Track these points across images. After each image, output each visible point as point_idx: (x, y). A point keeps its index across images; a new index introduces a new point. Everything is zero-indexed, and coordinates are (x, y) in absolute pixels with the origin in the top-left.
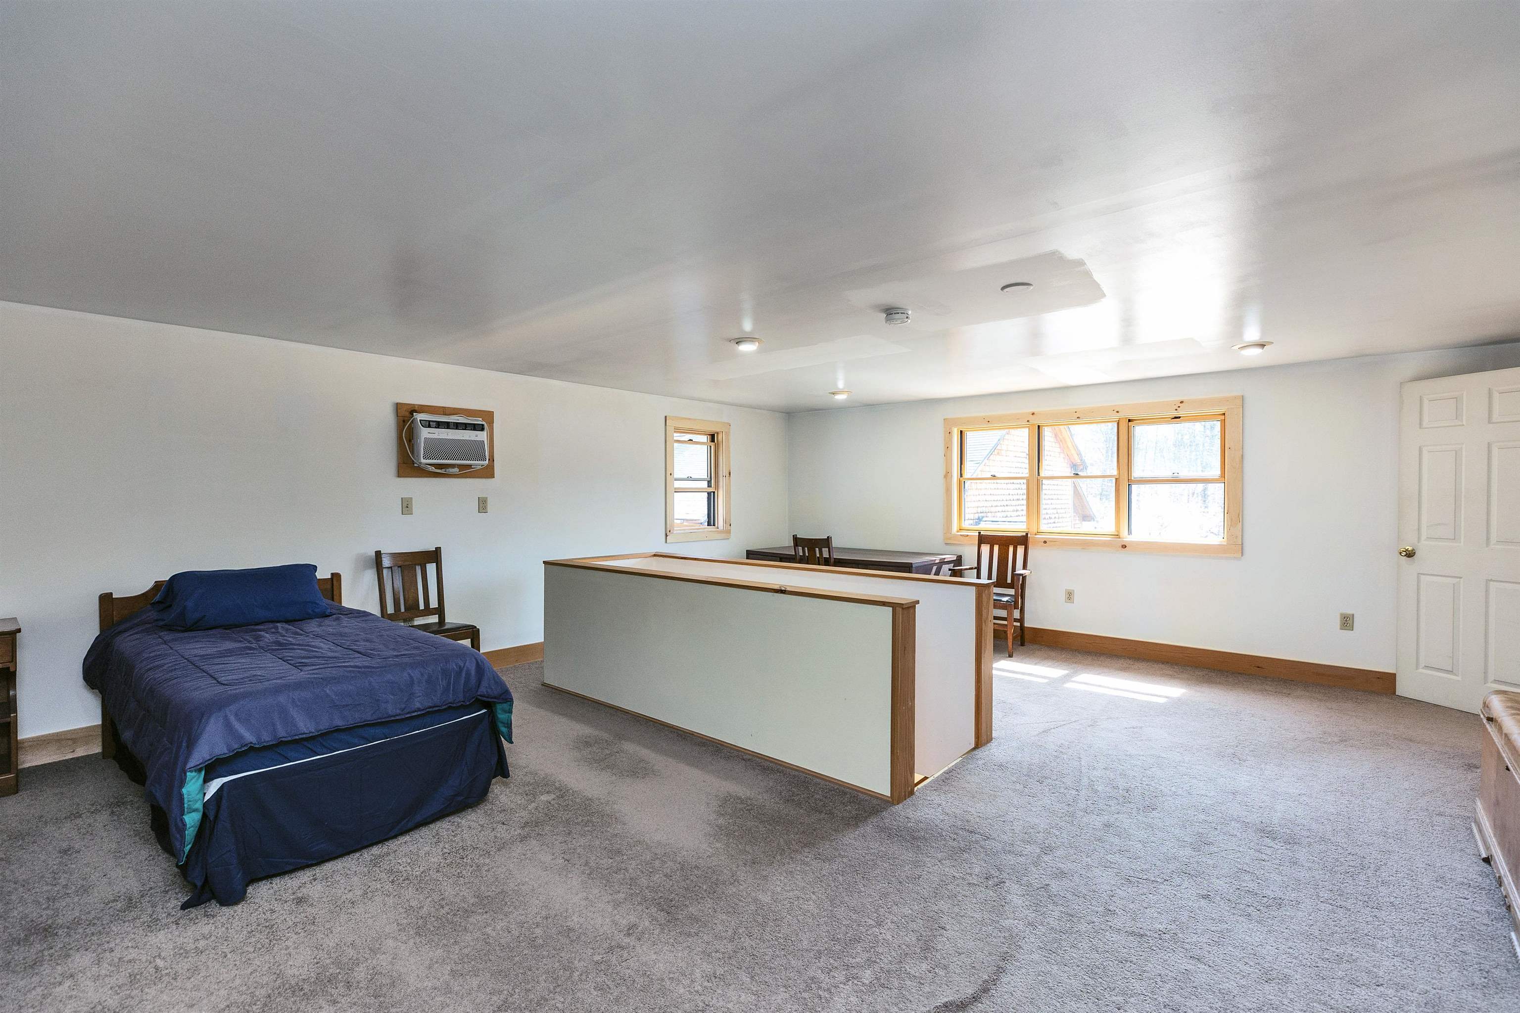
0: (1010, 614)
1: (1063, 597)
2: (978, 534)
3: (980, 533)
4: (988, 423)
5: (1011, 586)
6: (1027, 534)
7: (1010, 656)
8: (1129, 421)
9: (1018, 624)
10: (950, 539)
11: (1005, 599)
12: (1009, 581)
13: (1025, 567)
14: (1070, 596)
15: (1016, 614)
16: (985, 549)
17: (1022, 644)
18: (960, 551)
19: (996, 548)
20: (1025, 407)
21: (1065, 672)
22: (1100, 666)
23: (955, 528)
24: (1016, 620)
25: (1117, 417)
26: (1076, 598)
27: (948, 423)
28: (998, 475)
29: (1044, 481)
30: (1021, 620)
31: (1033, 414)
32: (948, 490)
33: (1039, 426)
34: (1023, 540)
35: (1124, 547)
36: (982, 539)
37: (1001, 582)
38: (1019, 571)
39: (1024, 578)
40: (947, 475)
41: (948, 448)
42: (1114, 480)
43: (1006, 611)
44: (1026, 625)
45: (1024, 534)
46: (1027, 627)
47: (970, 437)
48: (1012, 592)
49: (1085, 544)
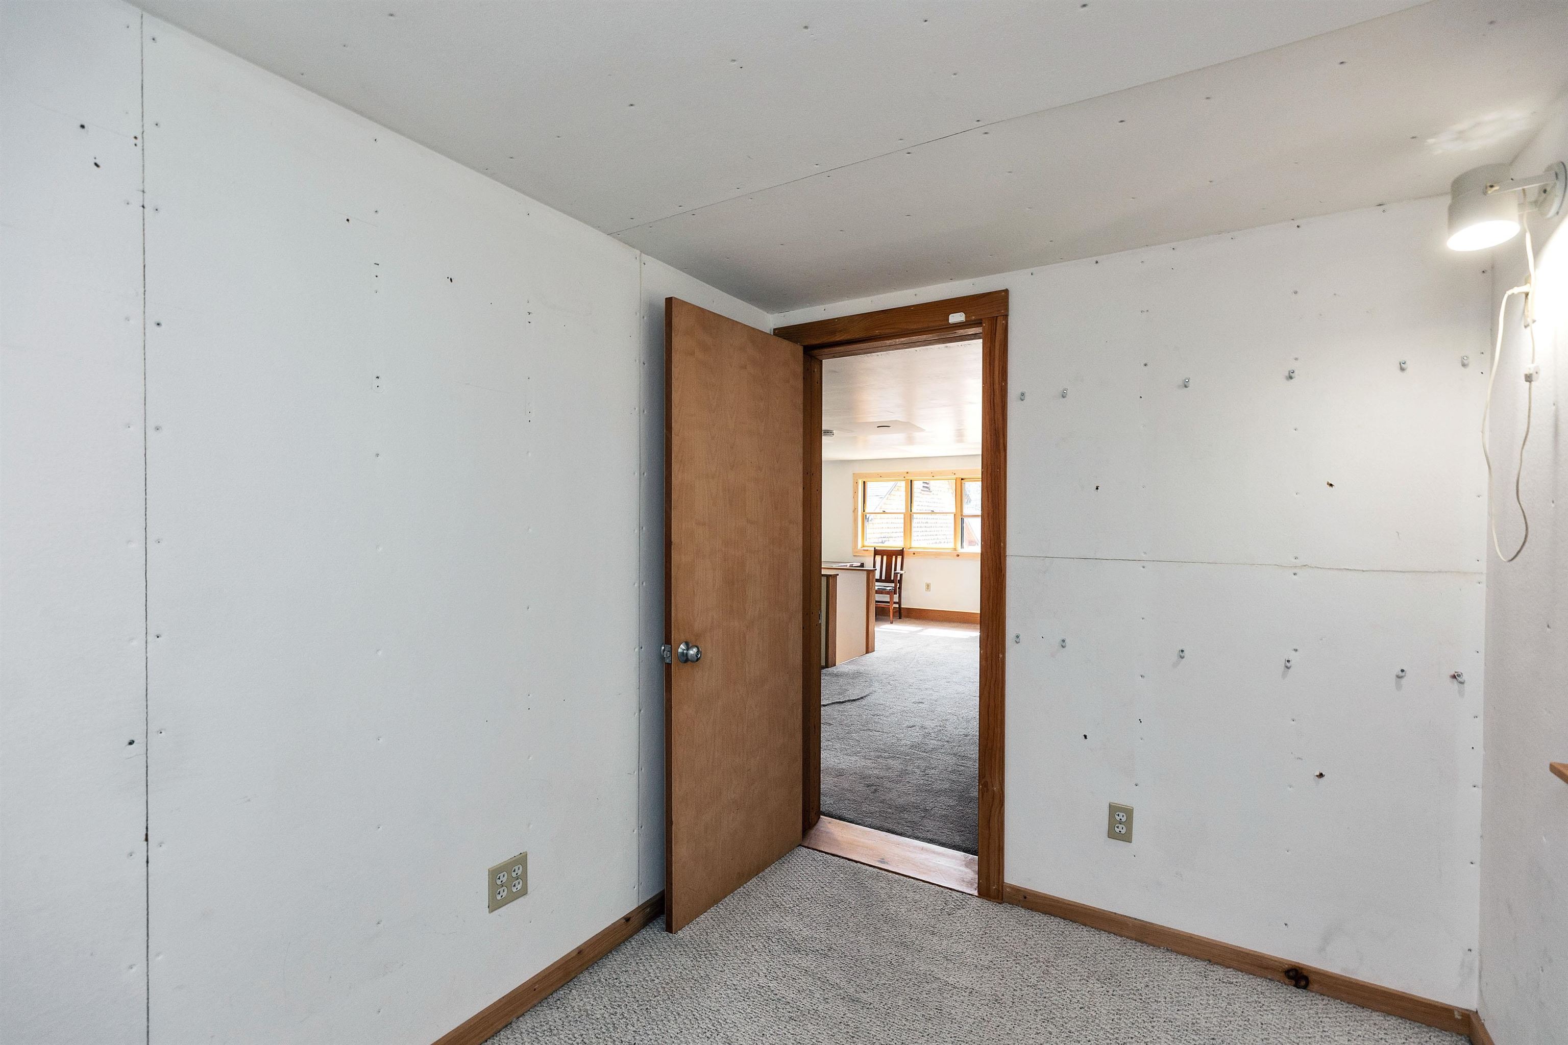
0: (891, 598)
1: (924, 587)
2: (874, 549)
3: (875, 548)
4: (880, 477)
5: (892, 582)
6: (903, 549)
7: (891, 623)
8: (962, 479)
9: (897, 606)
10: (857, 552)
11: (889, 588)
12: (892, 579)
13: (902, 569)
14: (928, 586)
15: (896, 599)
16: (878, 558)
17: (900, 618)
18: (863, 560)
19: (885, 558)
20: (903, 469)
21: (922, 628)
22: (942, 626)
23: (860, 545)
24: (895, 603)
25: (954, 477)
26: (932, 587)
27: (856, 476)
28: (886, 511)
29: (914, 515)
30: (899, 603)
31: (907, 473)
32: (856, 520)
33: (911, 481)
34: (901, 553)
35: (958, 556)
36: (876, 552)
37: (888, 580)
38: (898, 570)
39: (901, 575)
40: (855, 510)
41: (856, 492)
42: (953, 515)
43: (889, 595)
44: (902, 607)
45: (902, 549)
46: (903, 608)
47: (869, 485)
48: (893, 585)
49: (937, 555)
